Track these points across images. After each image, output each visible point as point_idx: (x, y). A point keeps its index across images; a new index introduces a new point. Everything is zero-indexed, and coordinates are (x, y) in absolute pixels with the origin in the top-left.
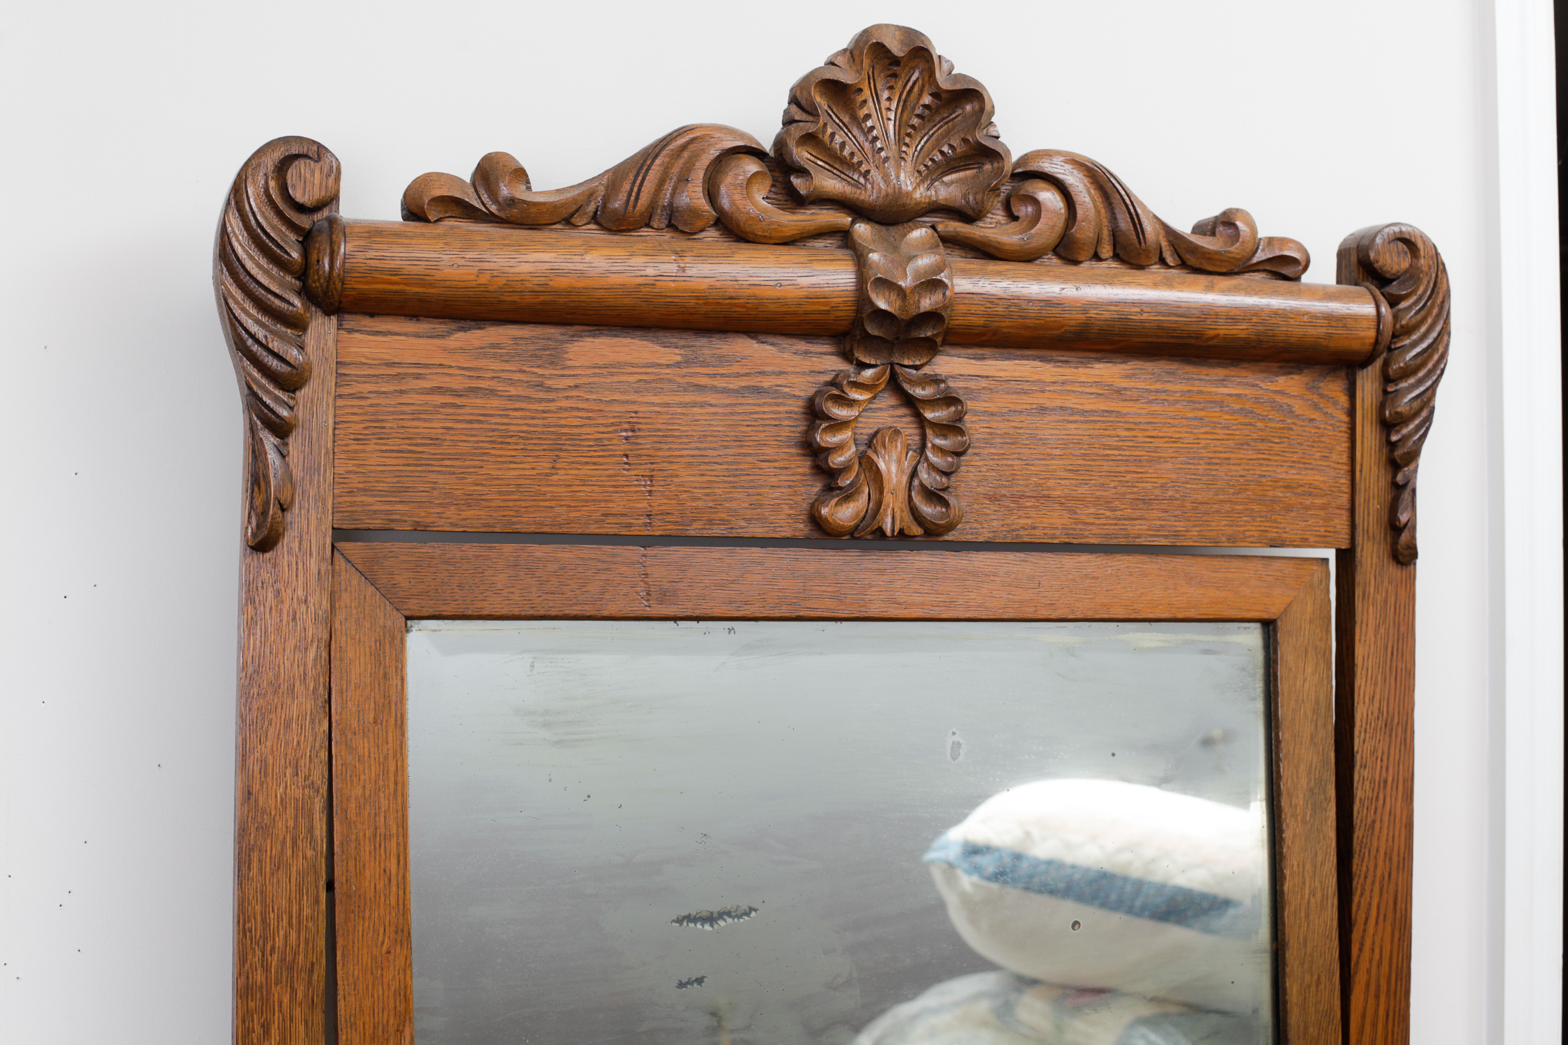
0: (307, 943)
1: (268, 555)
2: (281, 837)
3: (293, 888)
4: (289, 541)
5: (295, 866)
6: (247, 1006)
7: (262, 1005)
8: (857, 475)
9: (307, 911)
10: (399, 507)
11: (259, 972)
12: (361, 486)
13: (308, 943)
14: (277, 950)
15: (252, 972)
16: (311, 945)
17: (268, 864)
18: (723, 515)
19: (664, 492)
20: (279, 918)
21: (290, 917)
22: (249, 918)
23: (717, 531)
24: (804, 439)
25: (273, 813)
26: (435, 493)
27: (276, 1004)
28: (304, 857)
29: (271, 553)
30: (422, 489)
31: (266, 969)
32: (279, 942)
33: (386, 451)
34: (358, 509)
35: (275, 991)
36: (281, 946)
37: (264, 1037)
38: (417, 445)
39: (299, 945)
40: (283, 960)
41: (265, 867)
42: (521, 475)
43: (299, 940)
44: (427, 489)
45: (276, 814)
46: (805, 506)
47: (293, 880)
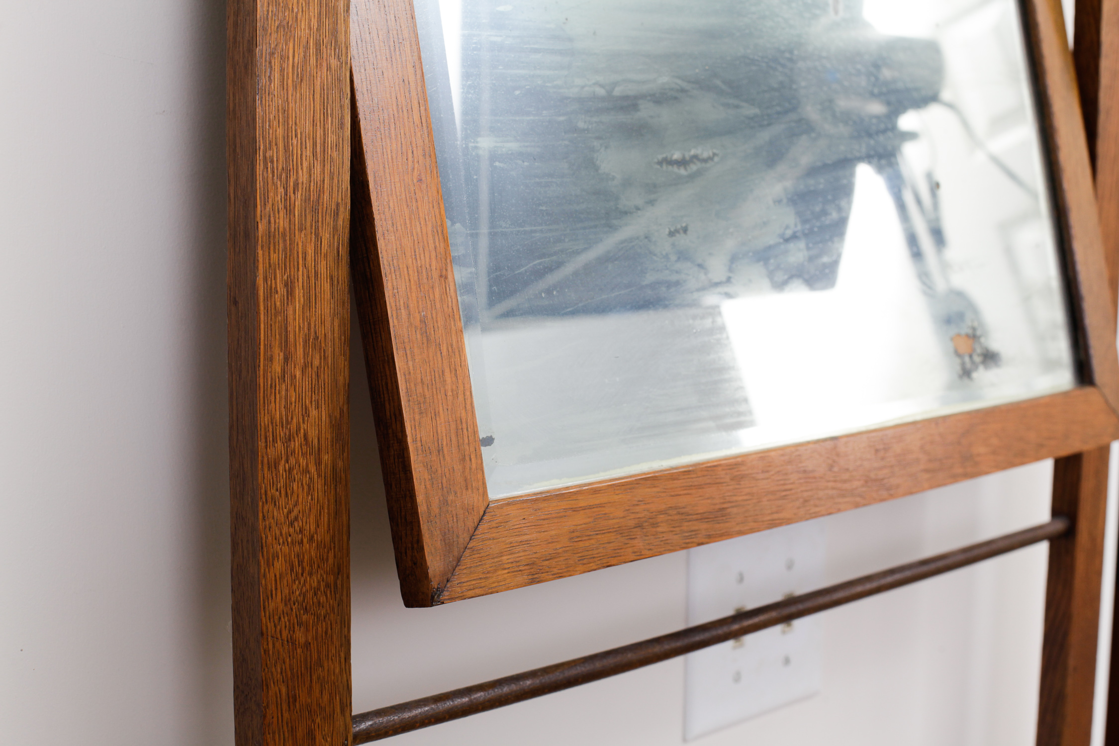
0: (332, 179)
2: (304, 41)
3: (318, 107)
5: (319, 79)
6: (270, 259)
7: (286, 257)
9: (331, 138)
11: (281, 214)
13: (333, 179)
14: (300, 186)
15: (274, 214)
16: (336, 181)
17: (290, 75)
20: (303, 146)
21: (315, 144)
22: (270, 143)
25: (295, 10)
27: (300, 256)
28: (329, 68)
31: (289, 210)
32: (303, 177)
35: (299, 238)
36: (305, 182)
37: (288, 298)
39: (324, 180)
40: (307, 200)
41: (288, 78)
43: (324, 173)
45: (298, 10)
47: (317, 96)
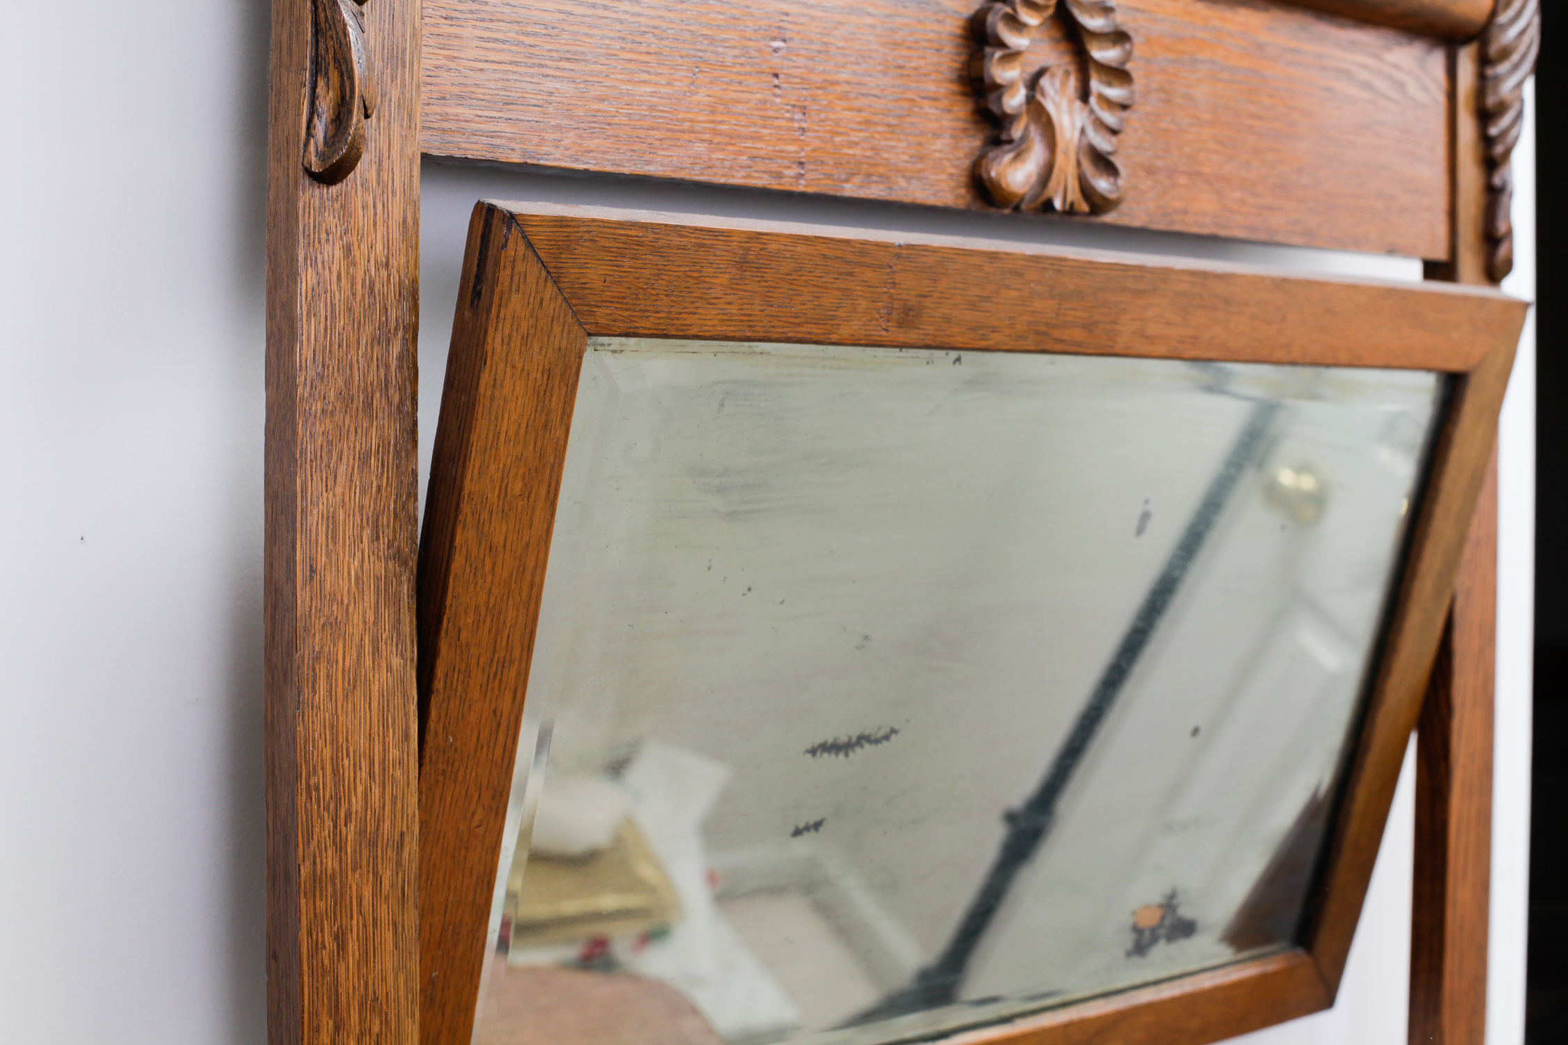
0: (394, 803)
1: (334, 189)
2: (357, 638)
3: (375, 718)
4: (365, 168)
5: (377, 683)
6: (315, 909)
7: (336, 904)
8: (1026, 129)
9: (394, 753)
10: (502, 126)
11: (330, 853)
12: (456, 90)
13: (396, 803)
14: (353, 815)
15: (320, 852)
16: (399, 806)
17: (340, 682)
18: (881, 170)
19: (818, 131)
20: (356, 766)
21: (372, 763)
22: (314, 768)
23: (875, 192)
24: (965, 73)
25: (346, 602)
26: (551, 110)
27: (354, 900)
28: (389, 669)
29: (339, 185)
30: (534, 102)
31: (340, 847)
32: (357, 804)
33: (488, 40)
34: (453, 126)
35: (353, 879)
36: (359, 810)
37: (338, 954)
38: (527, 34)
39: (384, 806)
40: (361, 832)
41: (336, 686)
42: (655, 92)
43: (384, 798)
44: (540, 103)
45: (349, 601)
46: (966, 163)
47: (375, 704)
